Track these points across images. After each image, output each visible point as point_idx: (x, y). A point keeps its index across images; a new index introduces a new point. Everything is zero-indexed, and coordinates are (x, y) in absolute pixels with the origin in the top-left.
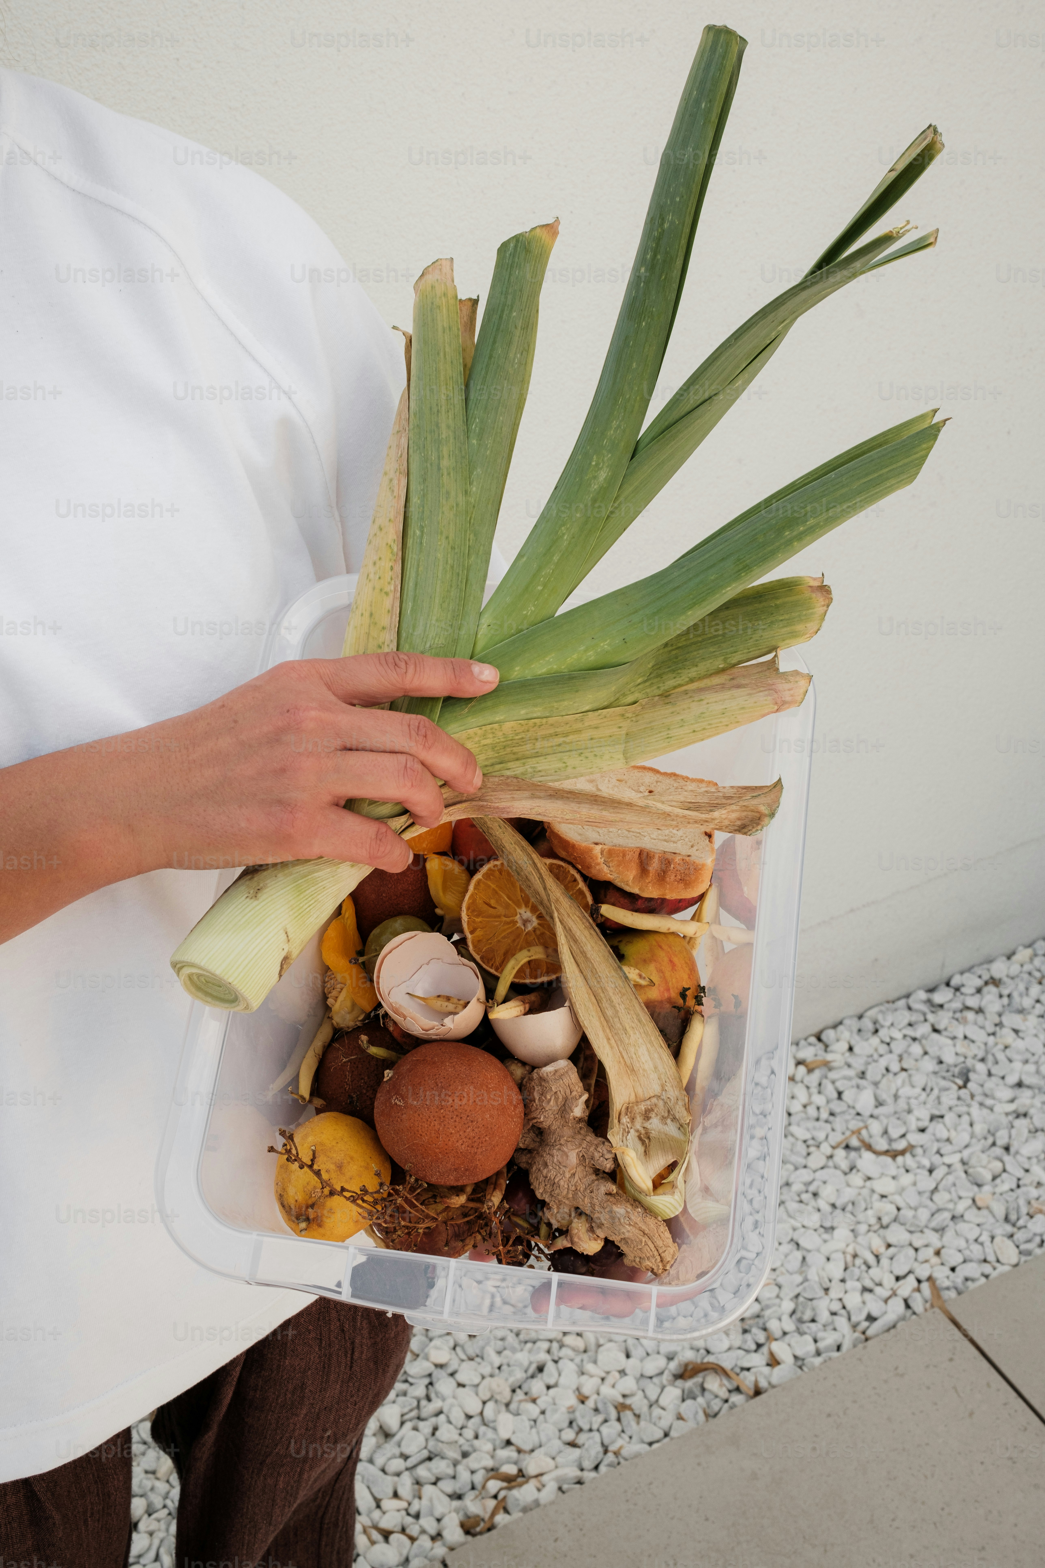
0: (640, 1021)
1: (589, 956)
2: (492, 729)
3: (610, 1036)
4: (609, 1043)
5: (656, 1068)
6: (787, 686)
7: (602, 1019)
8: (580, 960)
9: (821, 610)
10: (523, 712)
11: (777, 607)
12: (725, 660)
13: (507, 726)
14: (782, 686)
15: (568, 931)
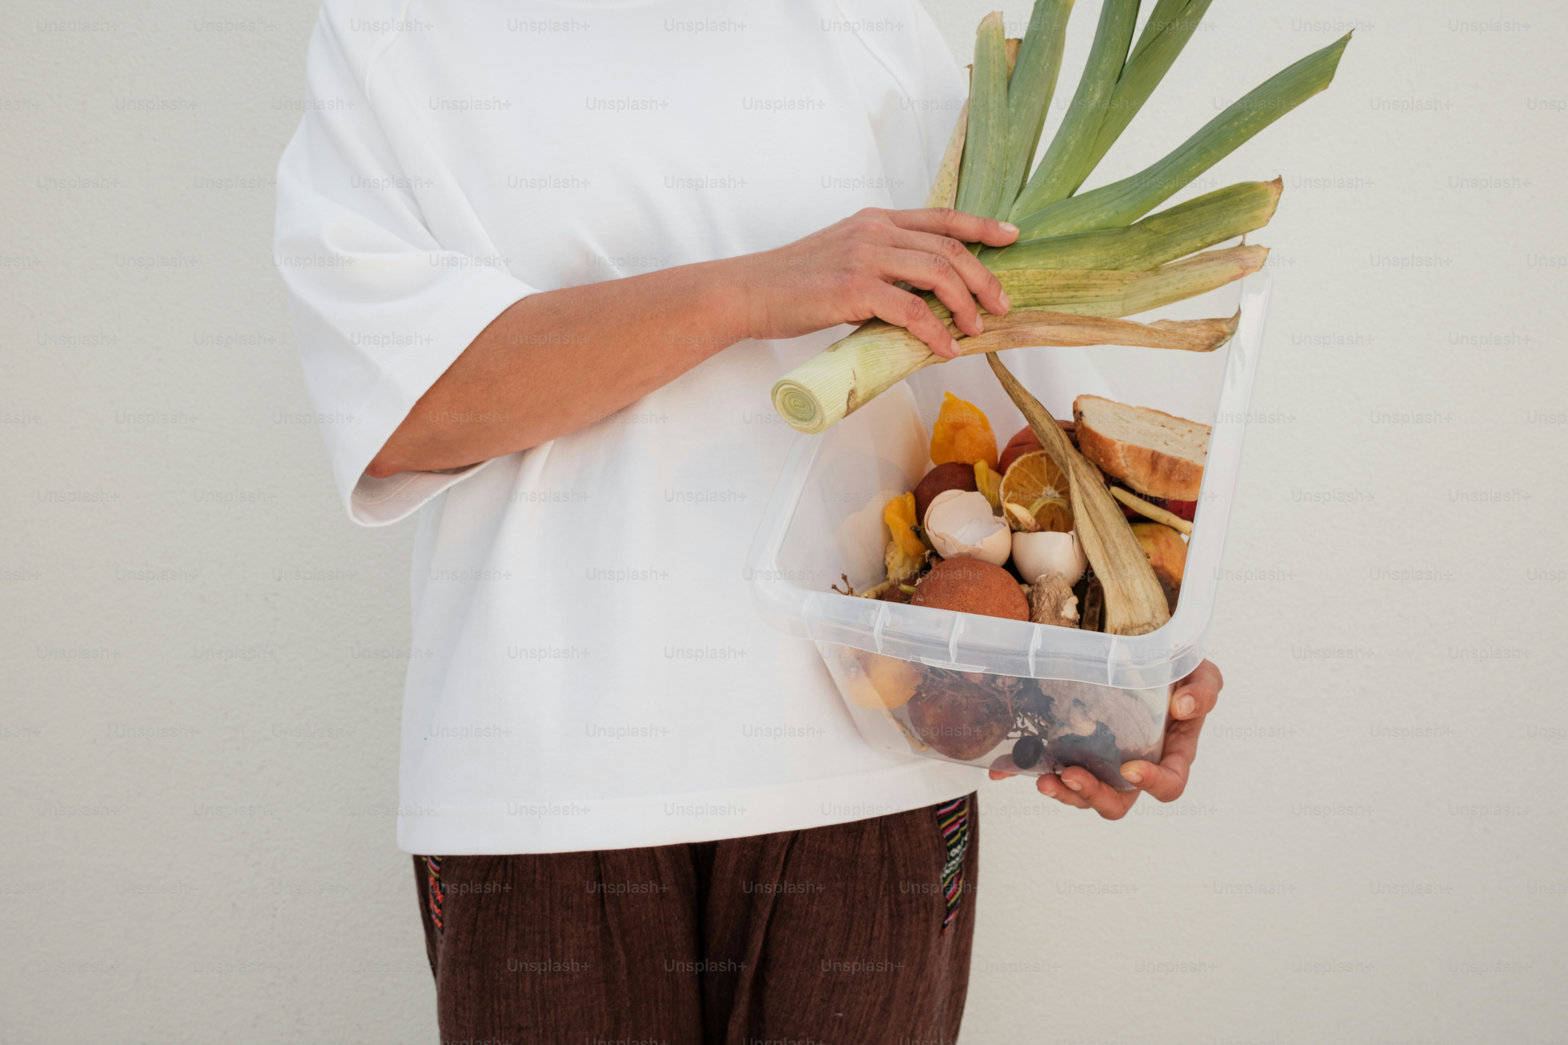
0: (1136, 558)
1: (1098, 506)
2: (1017, 273)
3: (1112, 570)
4: (1110, 576)
5: (1148, 597)
6: (1250, 256)
7: (1106, 557)
8: (1091, 510)
9: (1275, 198)
10: (1041, 262)
11: (1241, 200)
12: (1202, 240)
13: (1029, 272)
14: (1246, 255)
15: (1082, 488)
